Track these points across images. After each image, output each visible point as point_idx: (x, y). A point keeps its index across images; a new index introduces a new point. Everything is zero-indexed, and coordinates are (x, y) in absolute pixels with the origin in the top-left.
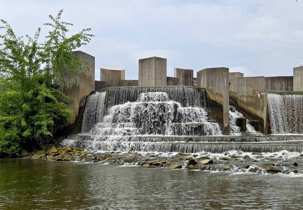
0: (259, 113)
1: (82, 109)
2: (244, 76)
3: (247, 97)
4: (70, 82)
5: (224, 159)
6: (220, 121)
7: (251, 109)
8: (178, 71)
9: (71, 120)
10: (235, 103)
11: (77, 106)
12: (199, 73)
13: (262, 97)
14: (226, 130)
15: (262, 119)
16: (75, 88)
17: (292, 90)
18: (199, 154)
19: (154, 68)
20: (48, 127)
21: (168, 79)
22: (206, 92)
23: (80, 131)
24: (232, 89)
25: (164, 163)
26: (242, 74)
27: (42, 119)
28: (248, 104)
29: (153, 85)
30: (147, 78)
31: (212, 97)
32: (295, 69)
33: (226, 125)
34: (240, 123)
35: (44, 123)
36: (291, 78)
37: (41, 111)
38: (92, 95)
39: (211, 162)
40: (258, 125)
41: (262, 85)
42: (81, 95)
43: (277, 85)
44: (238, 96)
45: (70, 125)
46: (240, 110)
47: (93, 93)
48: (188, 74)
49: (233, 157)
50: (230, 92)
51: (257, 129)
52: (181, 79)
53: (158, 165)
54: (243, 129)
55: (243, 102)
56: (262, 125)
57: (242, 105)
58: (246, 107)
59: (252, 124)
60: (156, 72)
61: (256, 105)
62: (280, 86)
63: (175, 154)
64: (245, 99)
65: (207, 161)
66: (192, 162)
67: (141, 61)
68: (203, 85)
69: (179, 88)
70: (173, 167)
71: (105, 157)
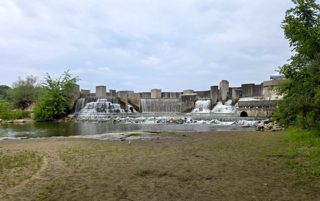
0: (137, 106)
1: (75, 104)
3: (134, 100)
4: (70, 95)
5: (124, 120)
6: (125, 108)
7: (135, 104)
8: (110, 90)
9: (71, 108)
10: (130, 102)
11: (73, 103)
12: (118, 92)
13: (139, 100)
15: (139, 108)
16: (73, 97)
17: (150, 97)
18: (117, 119)
19: (102, 90)
20: (64, 111)
21: (107, 93)
22: (120, 99)
25: (106, 121)
26: (133, 92)
27: (62, 108)
28: (134, 102)
29: (101, 96)
30: (99, 93)
31: (122, 101)
32: (151, 90)
33: (126, 110)
34: (131, 109)
35: (63, 109)
36: (150, 93)
37: (61, 105)
38: (79, 99)
39: (120, 121)
40: (137, 109)
41: (139, 96)
42: (75, 99)
43: (146, 95)
44: (131, 100)
45: (70, 110)
46: (132, 104)
48: (114, 92)
49: (127, 119)
50: (128, 98)
51: (137, 111)
52: (112, 93)
53: (104, 122)
54: (132, 111)
55: (133, 102)
56: (139, 109)
57: (132, 103)
58: (134, 104)
59: (135, 109)
60: (102, 91)
61: (137, 103)
63: (109, 119)
64: (133, 101)
65: (119, 120)
66: (115, 121)
67: (97, 87)
68: (119, 96)
69: (111, 97)
70: (109, 122)
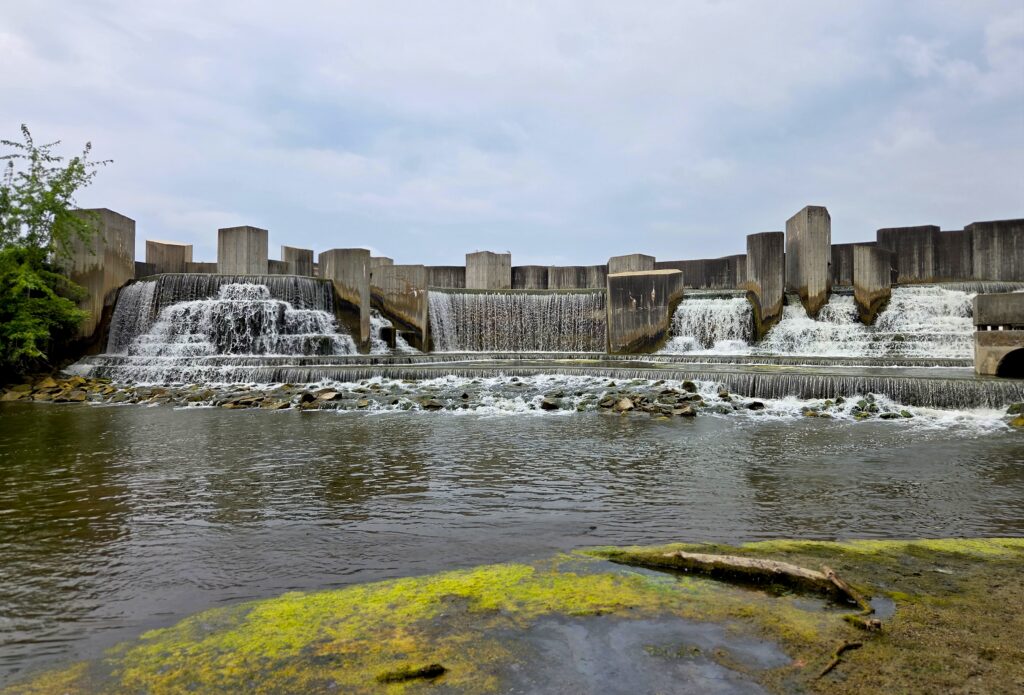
0: (415, 320)
1: (108, 311)
2: (395, 264)
3: (398, 296)
4: (84, 262)
6: (356, 333)
7: (404, 314)
8: (288, 251)
9: (88, 329)
10: (379, 304)
11: (99, 306)
12: (322, 256)
13: (420, 295)
14: (364, 346)
15: (419, 330)
16: (96, 273)
17: (464, 286)
19: (245, 244)
20: (39, 342)
21: (271, 263)
22: (333, 289)
23: (103, 350)
24: (375, 282)
25: (261, 400)
26: (391, 261)
28: (399, 306)
29: (244, 272)
30: (232, 260)
31: (343, 295)
32: (468, 256)
33: (364, 338)
34: (387, 335)
36: (462, 270)
37: (23, 314)
39: (338, 397)
40: (413, 338)
41: (421, 278)
42: (108, 286)
43: (443, 278)
44: (384, 294)
45: (84, 338)
46: (387, 314)
47: (130, 282)
48: (304, 257)
50: (372, 287)
51: (411, 344)
52: (293, 264)
53: (249, 404)
54: (392, 344)
55: (392, 303)
56: (420, 338)
57: (390, 308)
58: (396, 311)
59: (405, 336)
60: (249, 251)
61: (411, 309)
62: (446, 280)
64: (394, 299)
65: (332, 395)
66: (308, 397)
67: (223, 233)
68: (329, 274)
69: (290, 278)
70: (275, 406)
71: (153, 393)
